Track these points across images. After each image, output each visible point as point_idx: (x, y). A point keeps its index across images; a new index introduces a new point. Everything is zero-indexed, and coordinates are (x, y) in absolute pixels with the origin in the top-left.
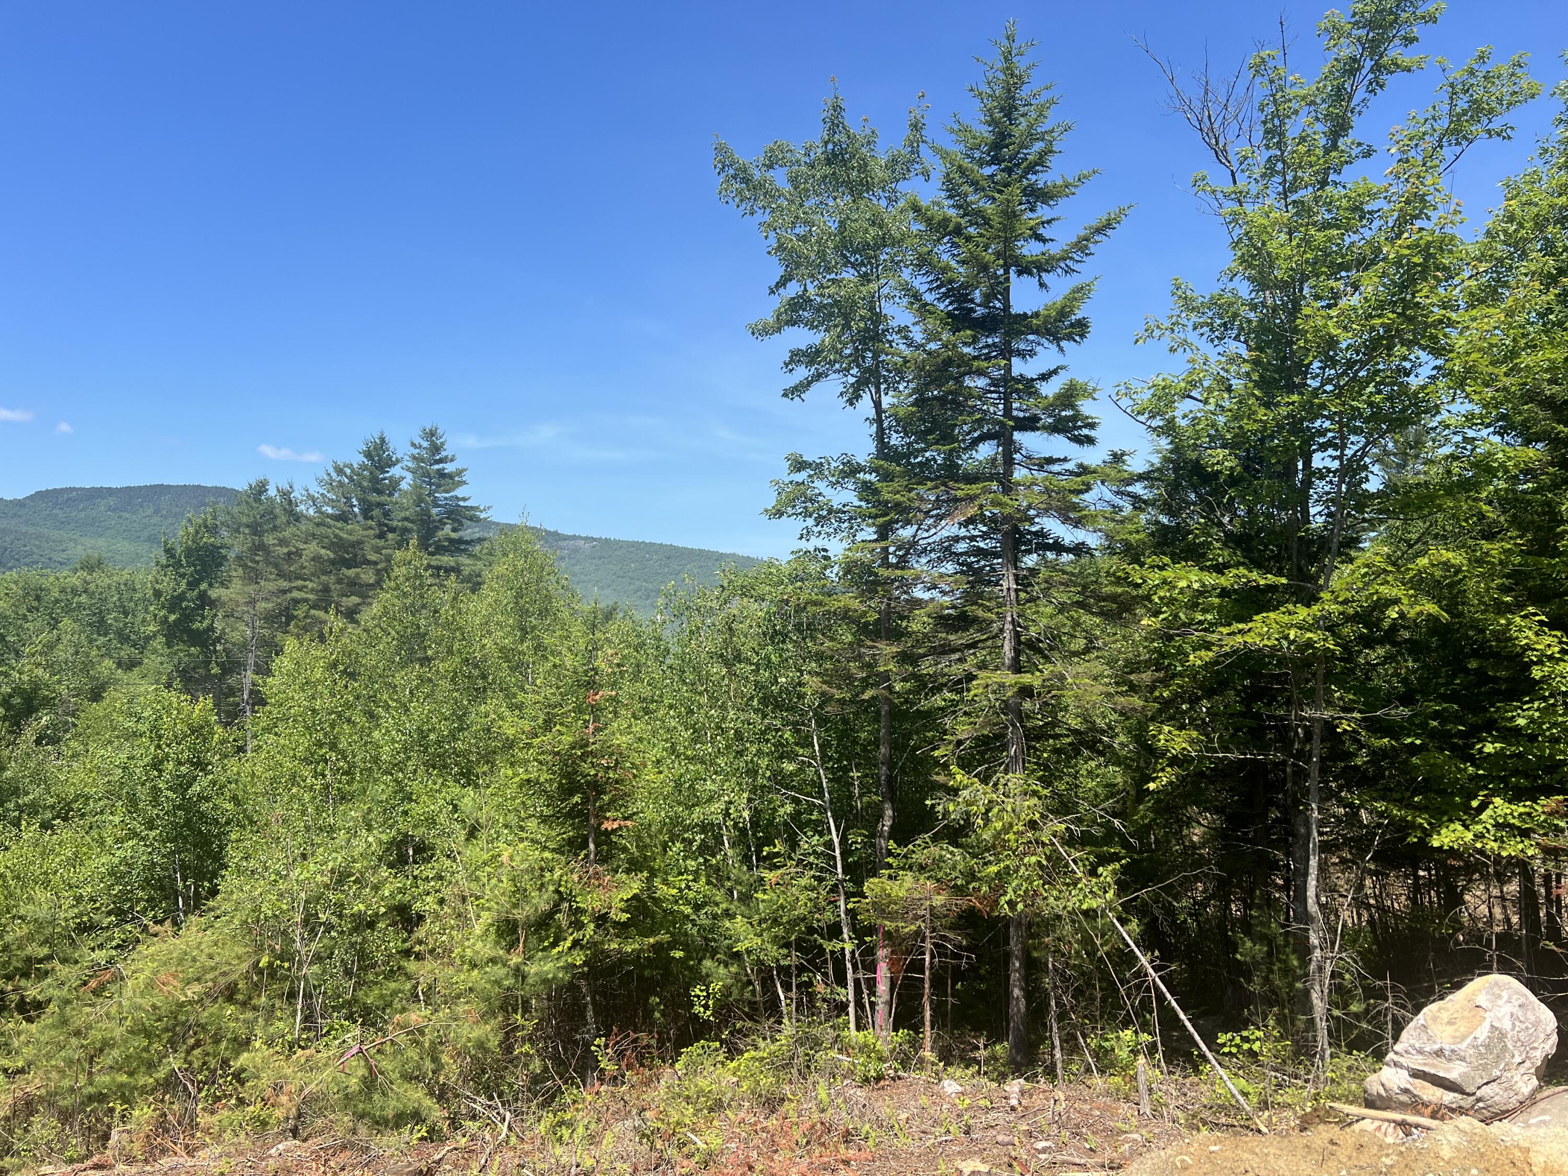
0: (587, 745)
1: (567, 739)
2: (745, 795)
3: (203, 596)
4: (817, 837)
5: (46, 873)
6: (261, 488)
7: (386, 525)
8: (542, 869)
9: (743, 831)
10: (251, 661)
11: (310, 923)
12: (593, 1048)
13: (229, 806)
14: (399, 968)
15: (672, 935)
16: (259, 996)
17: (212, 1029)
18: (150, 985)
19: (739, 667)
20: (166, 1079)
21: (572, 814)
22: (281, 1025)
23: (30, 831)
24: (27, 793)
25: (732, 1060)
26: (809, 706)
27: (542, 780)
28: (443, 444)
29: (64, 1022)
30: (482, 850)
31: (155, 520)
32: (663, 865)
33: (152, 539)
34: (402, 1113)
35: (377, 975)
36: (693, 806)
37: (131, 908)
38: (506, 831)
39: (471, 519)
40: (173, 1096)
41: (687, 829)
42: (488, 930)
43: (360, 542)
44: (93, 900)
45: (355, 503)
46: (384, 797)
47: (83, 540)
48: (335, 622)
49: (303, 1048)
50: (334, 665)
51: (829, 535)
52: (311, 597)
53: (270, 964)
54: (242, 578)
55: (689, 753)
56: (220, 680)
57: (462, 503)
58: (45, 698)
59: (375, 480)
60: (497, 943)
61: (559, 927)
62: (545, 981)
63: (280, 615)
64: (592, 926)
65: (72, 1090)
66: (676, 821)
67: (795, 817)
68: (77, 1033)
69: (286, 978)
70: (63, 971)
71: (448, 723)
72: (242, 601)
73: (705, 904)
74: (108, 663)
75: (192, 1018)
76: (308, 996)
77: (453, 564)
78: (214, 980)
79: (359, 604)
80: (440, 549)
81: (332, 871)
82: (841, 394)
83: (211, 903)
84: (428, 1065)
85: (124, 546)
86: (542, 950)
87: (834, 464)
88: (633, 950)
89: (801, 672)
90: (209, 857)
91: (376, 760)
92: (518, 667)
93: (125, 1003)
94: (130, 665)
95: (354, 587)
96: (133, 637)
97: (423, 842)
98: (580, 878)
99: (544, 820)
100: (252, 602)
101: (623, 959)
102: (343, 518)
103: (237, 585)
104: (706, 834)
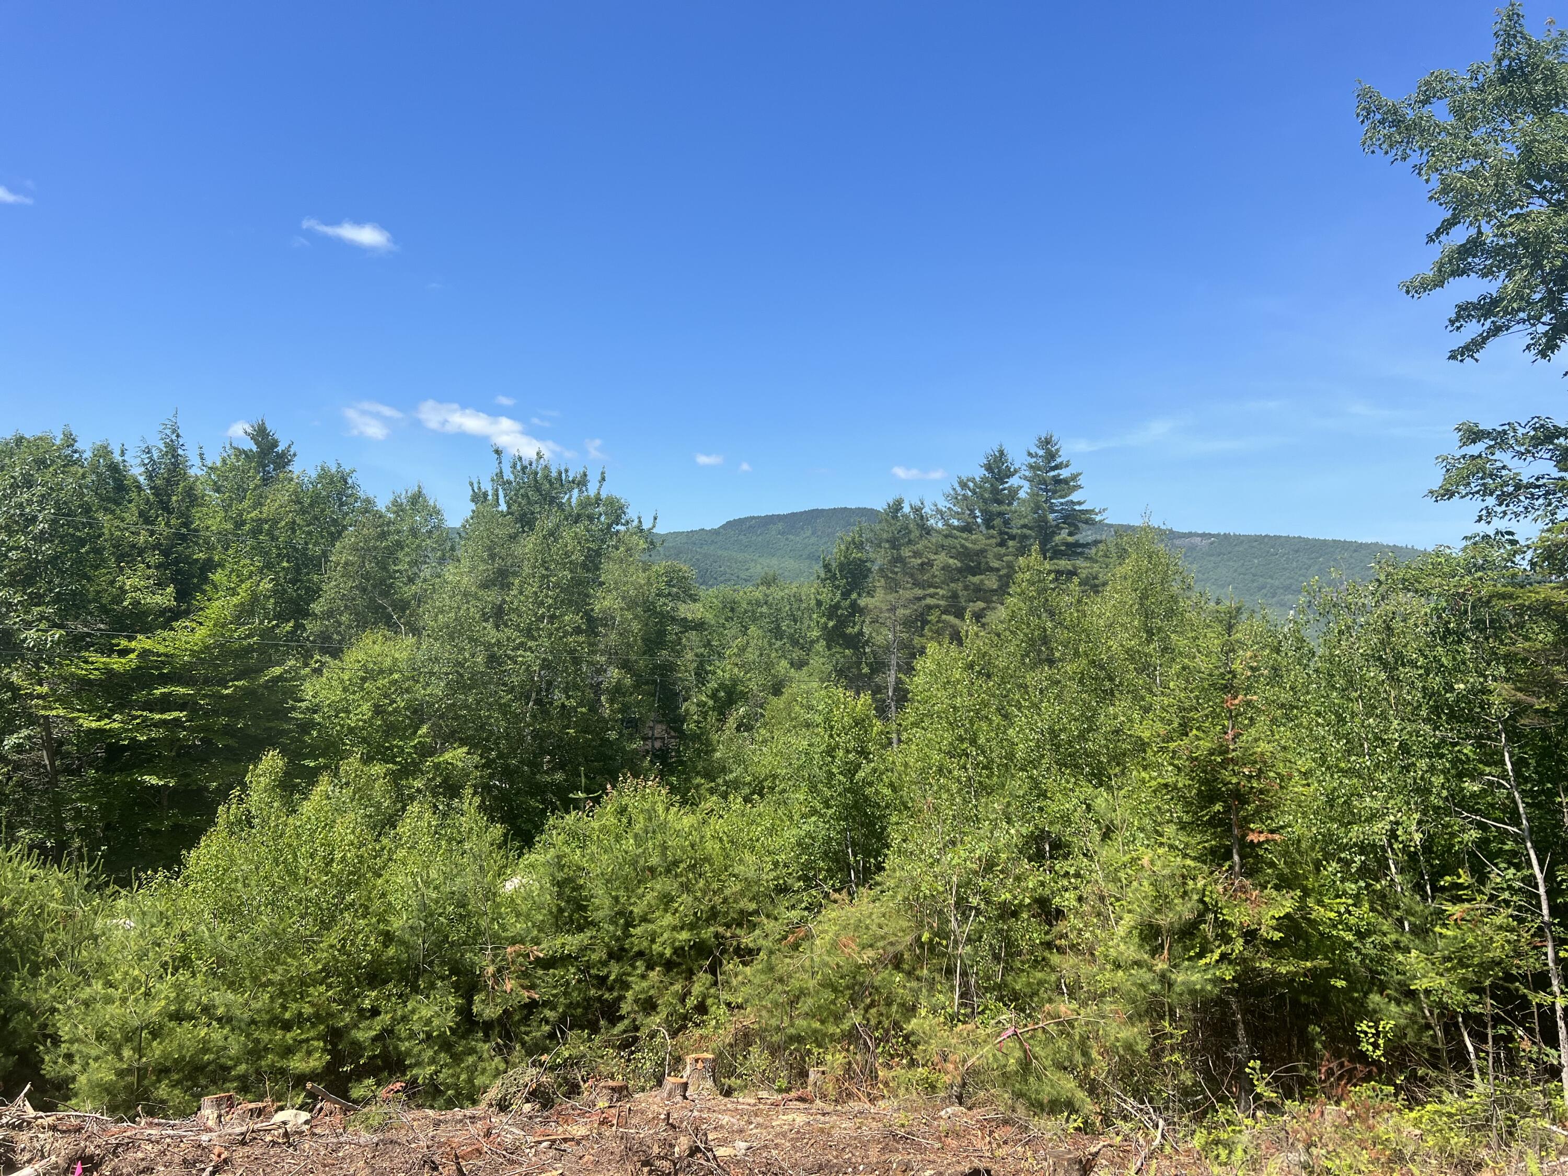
0: (1227, 752)
1: (1205, 745)
2: (1417, 816)
3: (854, 605)
4: (1512, 871)
5: (751, 839)
6: (897, 506)
7: (1007, 533)
8: (1184, 877)
9: (1413, 857)
10: (894, 662)
11: (961, 905)
12: (1247, 1070)
13: (887, 791)
14: (1044, 959)
15: (1332, 961)
16: (922, 968)
17: (885, 992)
18: (834, 946)
19: (1403, 672)
20: (850, 1031)
21: (1214, 821)
22: (941, 997)
23: (736, 802)
24: (731, 772)
25: (1411, 1110)
26: (1498, 718)
27: (1180, 785)
28: (1058, 450)
29: (771, 969)
30: (1118, 851)
31: (813, 540)
32: (1316, 885)
33: (813, 557)
34: (1056, 1100)
35: (1023, 963)
36: (1349, 823)
37: (815, 875)
38: (1142, 835)
39: (1086, 522)
40: (856, 1047)
41: (1343, 848)
42: (1131, 932)
43: (983, 551)
44: (786, 866)
45: (978, 514)
46: (1021, 793)
47: (760, 560)
48: (968, 627)
49: (964, 1023)
50: (971, 666)
51: (1517, 515)
52: (942, 603)
53: (931, 940)
54: (885, 588)
55: (1343, 765)
56: (869, 679)
57: (1077, 508)
58: (741, 692)
59: (995, 491)
60: (1141, 946)
61: (1205, 938)
62: (1192, 992)
63: (917, 620)
64: (1241, 941)
65: (778, 1029)
66: (1329, 838)
67: (1483, 843)
68: (781, 980)
69: (944, 954)
70: (769, 925)
71: (1078, 724)
72: (884, 608)
73: (1369, 933)
74: (784, 663)
75: (868, 980)
76: (964, 974)
77: (1070, 568)
78: (884, 948)
79: (984, 609)
80: (1057, 554)
81: (980, 859)
82: (1528, 347)
83: (878, 879)
84: (1078, 1058)
85: (790, 564)
86: (1190, 959)
87: (1521, 431)
88: (1288, 972)
89: (1486, 677)
90: (873, 837)
91: (1011, 756)
92: (1145, 668)
93: (816, 959)
94: (799, 665)
95: (979, 593)
96: (801, 641)
97: (1060, 839)
98: (1225, 889)
99: (1182, 826)
100: (893, 609)
101: (1275, 981)
102: (967, 528)
103: (880, 594)
104: (1367, 855)
